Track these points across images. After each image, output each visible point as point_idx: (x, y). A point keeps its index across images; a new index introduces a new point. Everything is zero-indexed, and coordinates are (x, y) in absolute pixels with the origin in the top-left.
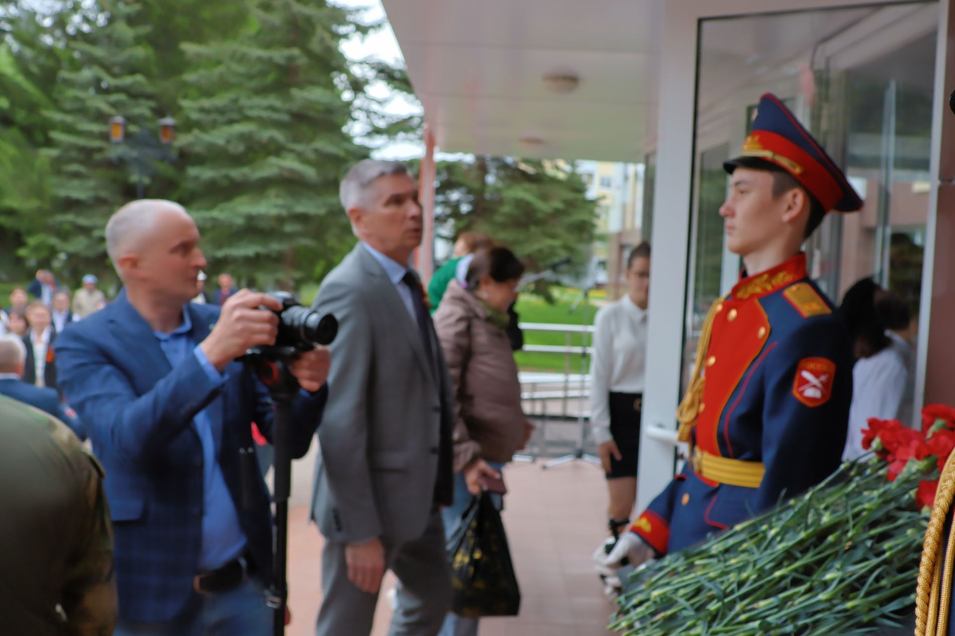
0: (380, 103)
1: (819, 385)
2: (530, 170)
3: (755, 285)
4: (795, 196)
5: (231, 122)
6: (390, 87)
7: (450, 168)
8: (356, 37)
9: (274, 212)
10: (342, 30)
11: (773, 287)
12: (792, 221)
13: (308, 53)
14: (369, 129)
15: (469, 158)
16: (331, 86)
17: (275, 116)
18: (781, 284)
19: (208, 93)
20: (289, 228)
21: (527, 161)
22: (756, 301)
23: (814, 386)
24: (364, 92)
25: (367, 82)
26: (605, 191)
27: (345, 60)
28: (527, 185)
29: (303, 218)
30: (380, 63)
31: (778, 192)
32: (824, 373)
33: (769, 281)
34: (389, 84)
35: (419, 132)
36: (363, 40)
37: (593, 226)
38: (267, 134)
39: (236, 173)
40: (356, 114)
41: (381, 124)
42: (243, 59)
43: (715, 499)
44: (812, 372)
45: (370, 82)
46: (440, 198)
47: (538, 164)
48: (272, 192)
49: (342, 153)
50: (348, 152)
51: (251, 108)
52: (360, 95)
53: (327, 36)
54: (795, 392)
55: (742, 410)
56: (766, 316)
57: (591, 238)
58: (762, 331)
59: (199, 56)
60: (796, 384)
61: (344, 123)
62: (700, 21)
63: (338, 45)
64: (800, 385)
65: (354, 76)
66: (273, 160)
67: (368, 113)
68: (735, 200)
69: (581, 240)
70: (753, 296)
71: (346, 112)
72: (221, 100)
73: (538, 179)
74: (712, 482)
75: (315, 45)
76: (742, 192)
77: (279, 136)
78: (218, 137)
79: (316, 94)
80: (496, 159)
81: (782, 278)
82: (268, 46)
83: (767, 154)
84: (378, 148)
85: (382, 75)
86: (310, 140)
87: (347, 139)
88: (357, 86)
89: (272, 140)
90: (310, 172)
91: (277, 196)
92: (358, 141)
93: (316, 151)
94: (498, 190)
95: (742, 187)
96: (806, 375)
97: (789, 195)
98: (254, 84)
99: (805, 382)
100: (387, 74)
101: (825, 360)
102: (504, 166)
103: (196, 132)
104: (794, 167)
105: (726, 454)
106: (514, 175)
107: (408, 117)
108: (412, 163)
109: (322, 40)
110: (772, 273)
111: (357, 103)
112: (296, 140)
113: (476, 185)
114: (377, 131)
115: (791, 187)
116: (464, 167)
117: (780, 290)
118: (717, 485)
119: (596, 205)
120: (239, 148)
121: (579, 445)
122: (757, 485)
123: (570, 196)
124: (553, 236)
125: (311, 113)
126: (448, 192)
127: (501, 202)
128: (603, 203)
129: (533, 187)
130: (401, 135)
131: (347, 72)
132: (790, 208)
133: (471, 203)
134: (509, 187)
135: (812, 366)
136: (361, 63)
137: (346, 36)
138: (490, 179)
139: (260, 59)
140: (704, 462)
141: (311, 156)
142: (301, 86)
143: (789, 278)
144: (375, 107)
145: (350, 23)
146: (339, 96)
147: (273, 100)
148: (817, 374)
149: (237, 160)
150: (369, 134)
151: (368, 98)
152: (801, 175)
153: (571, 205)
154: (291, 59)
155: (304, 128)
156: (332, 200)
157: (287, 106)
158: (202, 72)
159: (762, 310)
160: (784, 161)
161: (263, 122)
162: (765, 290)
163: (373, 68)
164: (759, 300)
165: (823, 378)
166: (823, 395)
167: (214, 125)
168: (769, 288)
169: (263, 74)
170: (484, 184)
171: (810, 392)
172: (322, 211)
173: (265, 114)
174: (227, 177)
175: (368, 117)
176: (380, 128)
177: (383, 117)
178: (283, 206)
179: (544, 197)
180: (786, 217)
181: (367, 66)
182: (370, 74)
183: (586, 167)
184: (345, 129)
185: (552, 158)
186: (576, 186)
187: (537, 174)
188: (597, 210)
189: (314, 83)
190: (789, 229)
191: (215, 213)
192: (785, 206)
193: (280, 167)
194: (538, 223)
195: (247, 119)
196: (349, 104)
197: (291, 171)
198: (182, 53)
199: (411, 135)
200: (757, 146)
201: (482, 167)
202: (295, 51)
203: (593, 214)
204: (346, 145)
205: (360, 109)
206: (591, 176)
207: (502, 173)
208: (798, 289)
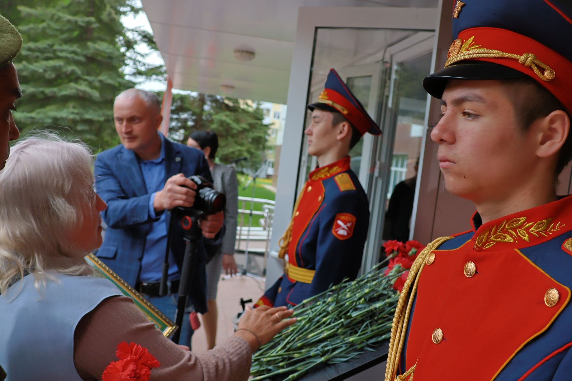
0: (142, 56)
1: (346, 228)
2: (231, 104)
3: (321, 173)
4: (344, 126)
5: (48, 59)
6: (149, 47)
7: (182, 98)
8: (131, 15)
9: (71, 117)
10: (122, 9)
11: (330, 174)
12: (342, 140)
13: (100, 21)
14: (134, 71)
15: (194, 94)
16: (114, 43)
17: (76, 58)
18: (335, 173)
19: (34, 39)
20: (79, 127)
21: (228, 99)
22: (321, 182)
23: (344, 229)
24: (134, 49)
25: (135, 42)
26: (276, 120)
27: (123, 28)
28: (228, 113)
29: (89, 122)
30: (144, 32)
31: (335, 124)
32: (349, 222)
33: (328, 171)
34: (148, 45)
35: (166, 75)
36: (135, 17)
37: (266, 140)
38: (70, 68)
39: (48, 91)
40: (128, 62)
41: (143, 69)
42: (58, 20)
43: (293, 290)
44: (343, 221)
45: (138, 42)
46: (175, 116)
47: (236, 101)
48: (71, 104)
49: (117, 84)
50: (120, 83)
51: (62, 51)
52: (131, 50)
53: (113, 12)
54: (333, 232)
55: (307, 240)
56: (324, 190)
57: (264, 148)
58: (320, 198)
59: (29, 15)
60: (334, 227)
61: (120, 66)
62: (317, 28)
63: (119, 18)
64: (336, 228)
65: (128, 37)
66: (72, 85)
67: (135, 61)
68: (313, 126)
69: (257, 149)
70: (320, 179)
71: (122, 60)
72: (42, 44)
73: (234, 110)
74: (293, 280)
75: (104, 16)
76: (317, 122)
77: (78, 70)
78: (39, 67)
79: (103, 46)
80: (210, 96)
81: (335, 169)
82: (75, 14)
83: (330, 102)
84: (140, 83)
85: (146, 40)
86: (98, 75)
87: (122, 76)
88: (130, 45)
89: (73, 72)
90: (96, 94)
91: (74, 107)
92: (127, 78)
93: (101, 81)
94: (210, 115)
95: (317, 120)
96: (340, 222)
97: (341, 125)
98: (65, 36)
99: (339, 226)
100: (148, 39)
101: (350, 215)
102: (216, 101)
103: (24, 63)
104: (344, 110)
105: (300, 266)
106: (220, 106)
107: (159, 66)
108: (159, 94)
109: (110, 14)
110: (331, 167)
111: (128, 54)
112: (88, 74)
113: (197, 110)
114: (140, 73)
115: (343, 121)
116: (192, 99)
117: (333, 176)
118: (294, 282)
119: (269, 128)
120: (51, 75)
121: (245, 267)
122: (310, 282)
123: (253, 121)
124: (242, 145)
125: (99, 58)
126: (180, 113)
127: (212, 122)
128: (272, 127)
129: (232, 114)
130: (154, 77)
131: (124, 35)
132: (341, 132)
133: (193, 121)
134: (217, 113)
135: (343, 218)
136: (133, 30)
137: (124, 13)
138: (206, 108)
139: (69, 21)
140: (290, 270)
141: (97, 84)
142: (94, 41)
143: (339, 170)
144: (139, 58)
145: (128, 5)
146: (118, 50)
147: (75, 47)
148: (345, 222)
149: (50, 83)
150: (134, 74)
151: (135, 52)
152: (347, 115)
153: (252, 127)
154: (89, 23)
155: (94, 66)
156: (109, 113)
157: (85, 52)
158: (31, 25)
159: (323, 186)
160: (338, 107)
161: (68, 61)
162: (326, 176)
163: (140, 34)
164: (322, 181)
165: (349, 225)
166: (348, 233)
167: (37, 59)
168: (328, 175)
169: (70, 30)
170: (203, 110)
171: (341, 232)
172: (102, 119)
173: (70, 56)
174: (43, 92)
175: (135, 64)
176: (141, 71)
177: (144, 65)
178: (77, 114)
179: (237, 121)
180: (339, 137)
181: (136, 33)
182: (138, 38)
183: (265, 105)
184: (120, 70)
185: (244, 99)
186: (258, 116)
187: (234, 107)
188: (270, 132)
189: (102, 40)
190: (340, 143)
191: (33, 115)
192: (339, 131)
193: (77, 90)
194: (233, 136)
195: (58, 58)
196: (124, 55)
197: (84, 92)
198: (19, 12)
199: (160, 77)
200: (326, 97)
201: (202, 100)
202: (92, 19)
203: (266, 133)
204: (120, 80)
205: (130, 58)
206: (268, 110)
207: (214, 105)
208: (342, 176)
